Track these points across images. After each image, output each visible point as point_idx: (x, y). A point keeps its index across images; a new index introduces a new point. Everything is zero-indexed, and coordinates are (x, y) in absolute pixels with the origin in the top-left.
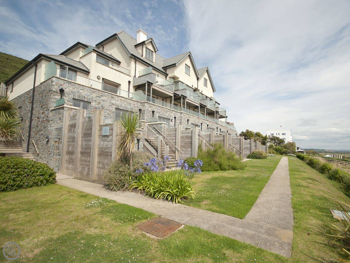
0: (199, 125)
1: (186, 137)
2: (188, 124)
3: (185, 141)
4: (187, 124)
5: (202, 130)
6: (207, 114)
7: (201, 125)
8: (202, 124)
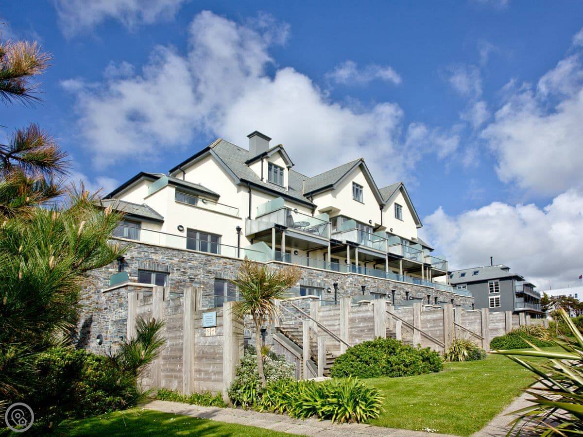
0: (387, 293)
1: (361, 319)
2: (363, 295)
3: (359, 327)
4: (362, 293)
5: (394, 303)
6: (405, 273)
7: (391, 294)
8: (393, 291)
